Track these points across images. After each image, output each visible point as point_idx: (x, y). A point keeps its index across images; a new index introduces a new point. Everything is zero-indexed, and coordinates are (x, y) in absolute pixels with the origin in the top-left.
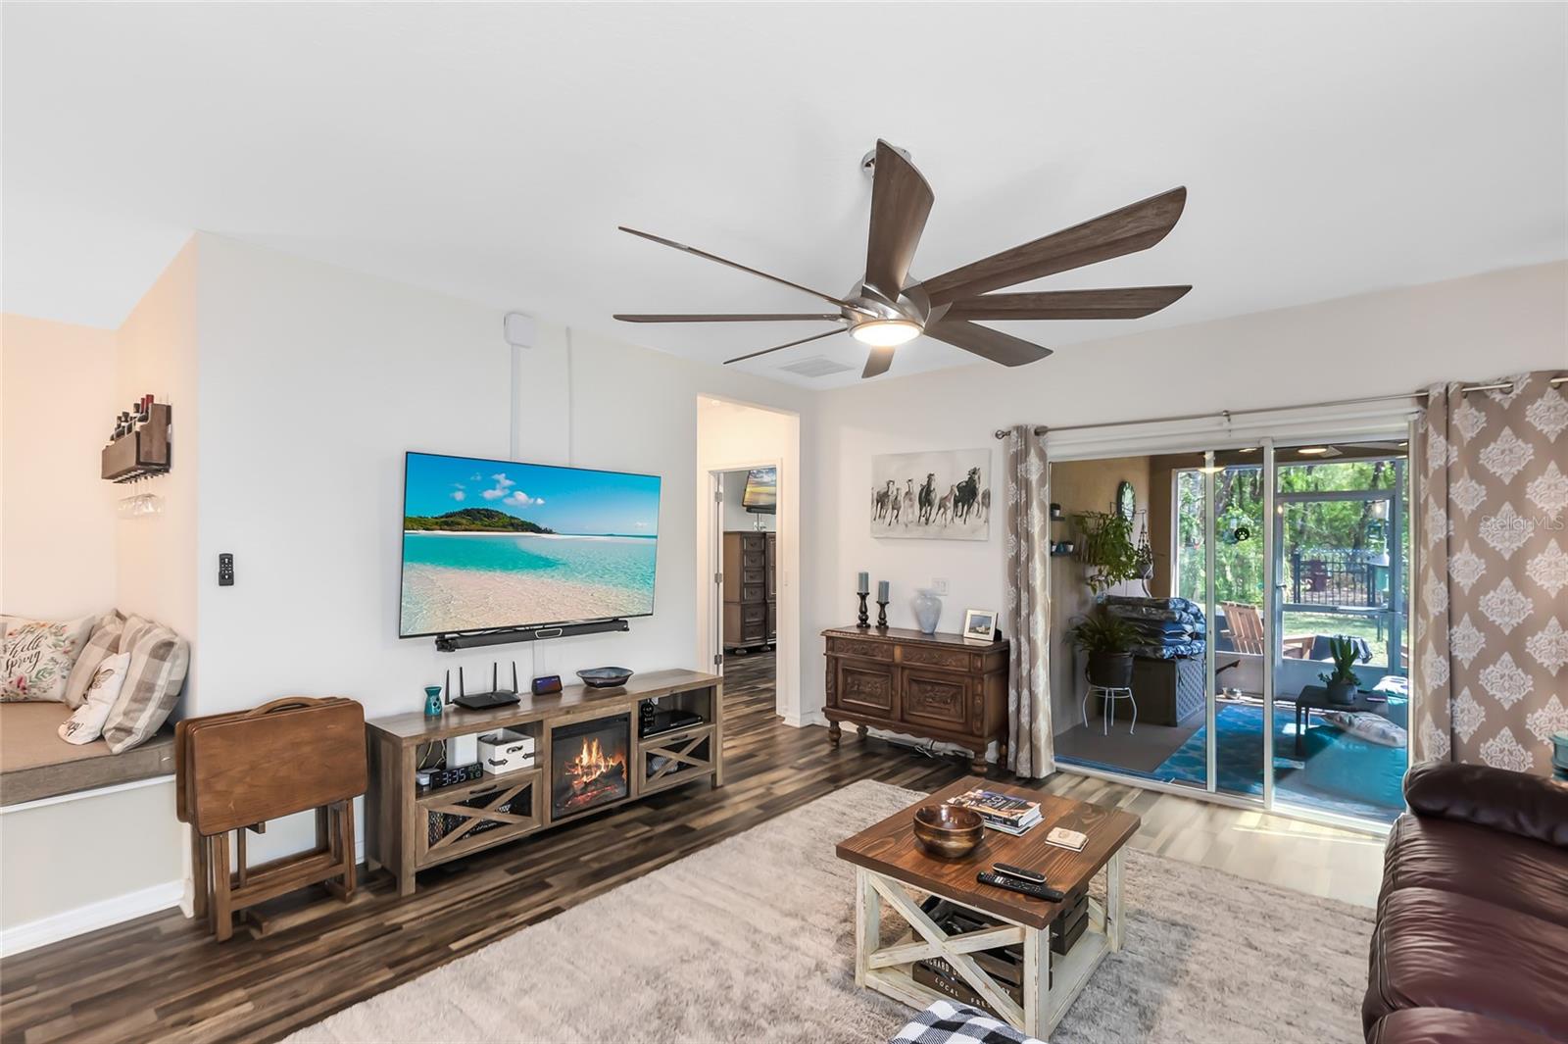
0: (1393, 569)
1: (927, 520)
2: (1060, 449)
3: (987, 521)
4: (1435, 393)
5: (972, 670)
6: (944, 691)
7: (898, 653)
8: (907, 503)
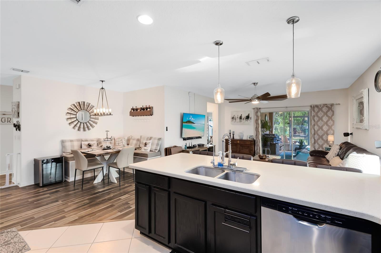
0: (308, 129)
1: (241, 121)
2: (262, 111)
3: (251, 122)
4: (313, 106)
5: (251, 144)
6: (246, 147)
7: (238, 142)
8: (237, 119)
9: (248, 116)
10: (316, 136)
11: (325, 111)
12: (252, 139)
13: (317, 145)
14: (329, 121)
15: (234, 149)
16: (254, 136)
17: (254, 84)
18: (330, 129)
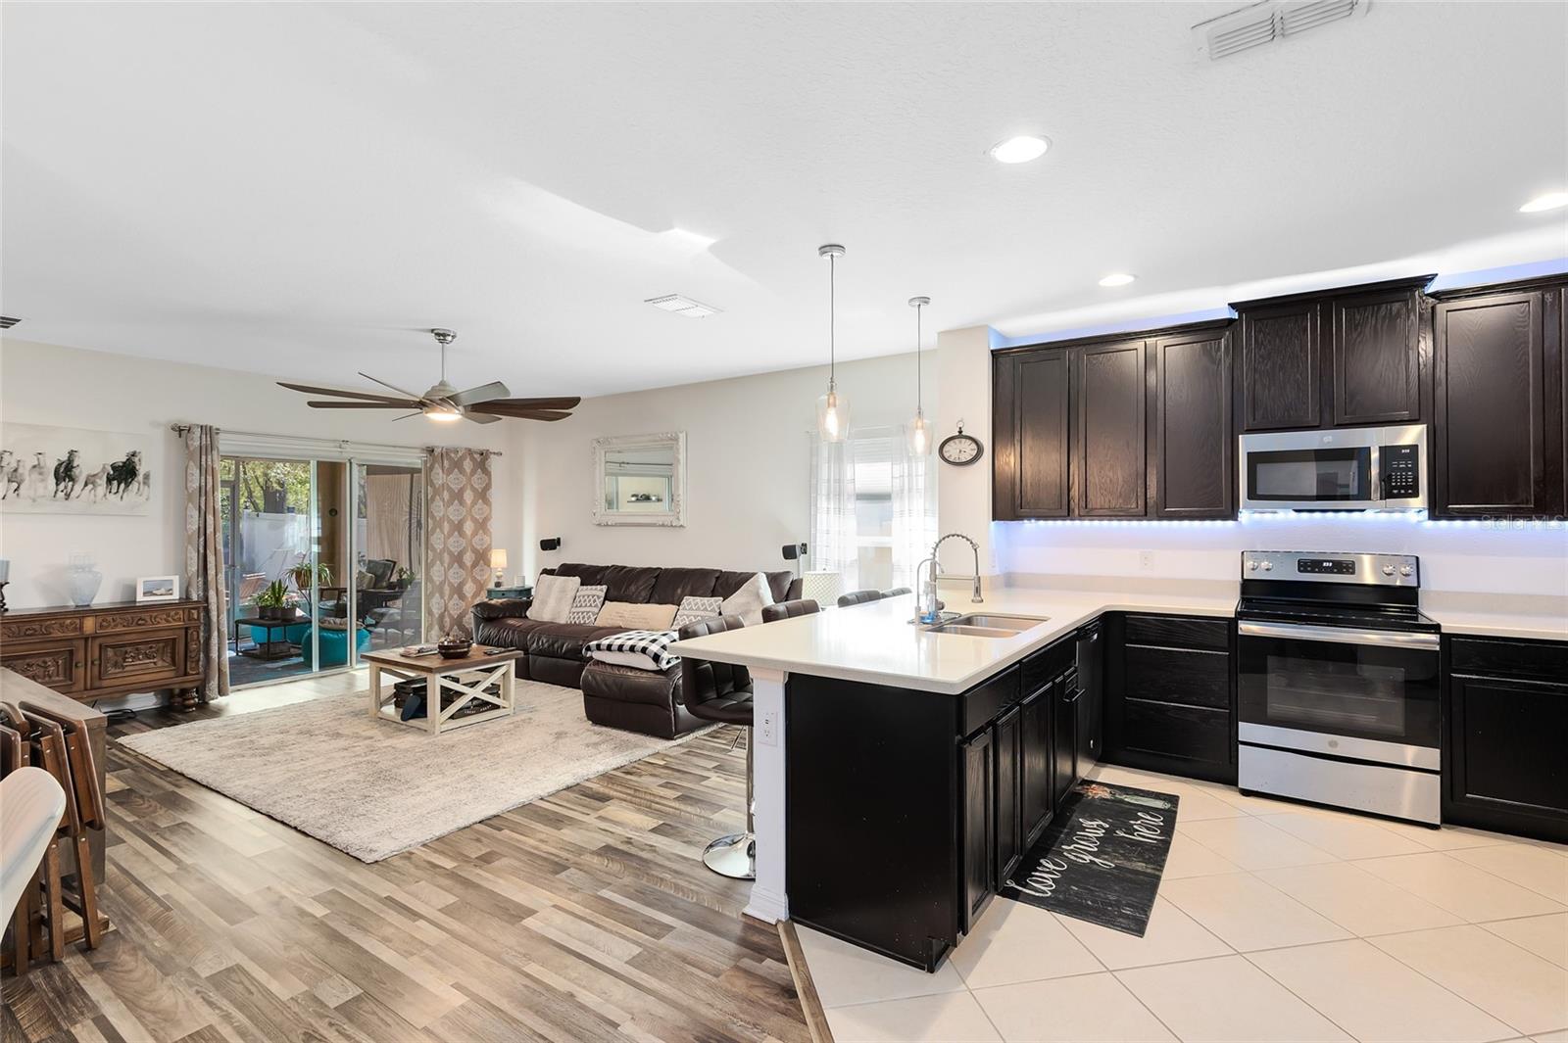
1: (67, 495)
2: (230, 446)
3: (147, 499)
5: (187, 622)
6: (151, 648)
7: (89, 625)
8: (35, 476)
9: (124, 463)
10: (446, 558)
11: (468, 471)
12: (171, 594)
13: (446, 587)
14: (474, 503)
15: (47, 679)
16: (176, 579)
17: (436, 334)
18: (481, 532)
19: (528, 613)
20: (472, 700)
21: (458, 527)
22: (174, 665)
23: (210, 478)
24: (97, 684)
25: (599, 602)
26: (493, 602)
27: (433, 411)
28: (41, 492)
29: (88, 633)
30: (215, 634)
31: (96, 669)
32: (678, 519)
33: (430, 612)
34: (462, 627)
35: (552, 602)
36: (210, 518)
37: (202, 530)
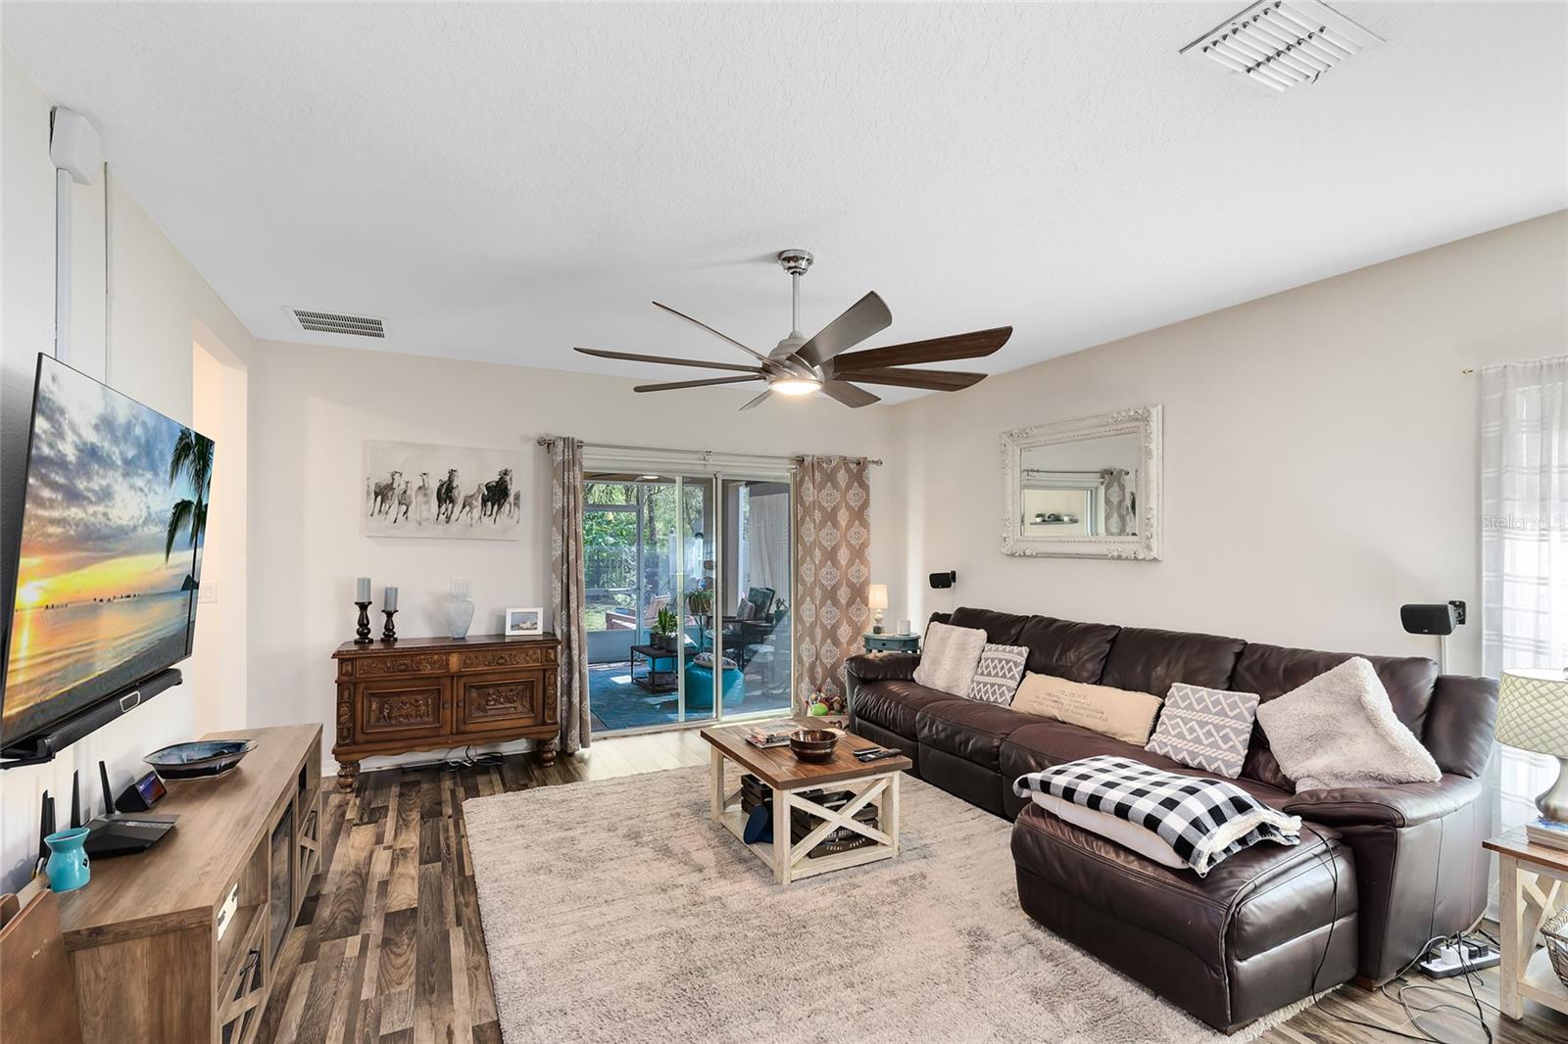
1: (448, 518)
3: (518, 522)
5: (545, 663)
6: (511, 690)
7: (454, 661)
8: (421, 498)
9: (497, 482)
10: (818, 592)
11: (843, 485)
12: (536, 629)
13: (818, 630)
14: (850, 525)
15: (419, 719)
16: (540, 612)
17: (784, 259)
18: (858, 561)
19: (915, 675)
20: (837, 831)
21: (831, 556)
22: (532, 710)
23: (572, 497)
24: (462, 728)
25: (1017, 672)
26: (871, 656)
27: (780, 379)
28: (425, 514)
29: (452, 671)
30: (577, 676)
31: (461, 710)
32: (1149, 548)
33: (800, 660)
34: (836, 681)
35: (947, 663)
36: (572, 542)
37: (565, 558)
